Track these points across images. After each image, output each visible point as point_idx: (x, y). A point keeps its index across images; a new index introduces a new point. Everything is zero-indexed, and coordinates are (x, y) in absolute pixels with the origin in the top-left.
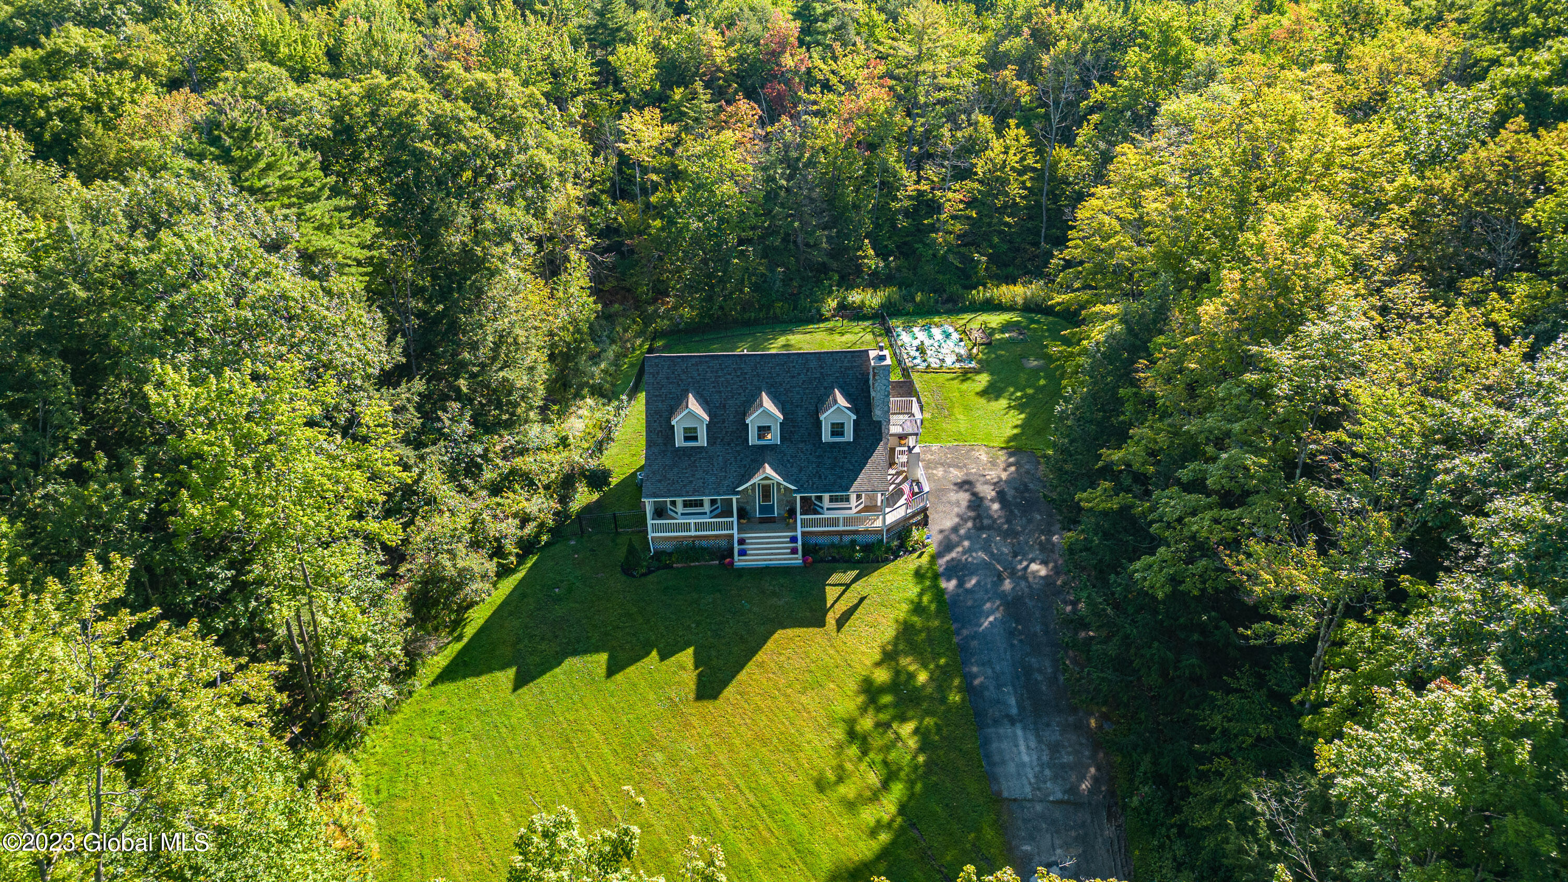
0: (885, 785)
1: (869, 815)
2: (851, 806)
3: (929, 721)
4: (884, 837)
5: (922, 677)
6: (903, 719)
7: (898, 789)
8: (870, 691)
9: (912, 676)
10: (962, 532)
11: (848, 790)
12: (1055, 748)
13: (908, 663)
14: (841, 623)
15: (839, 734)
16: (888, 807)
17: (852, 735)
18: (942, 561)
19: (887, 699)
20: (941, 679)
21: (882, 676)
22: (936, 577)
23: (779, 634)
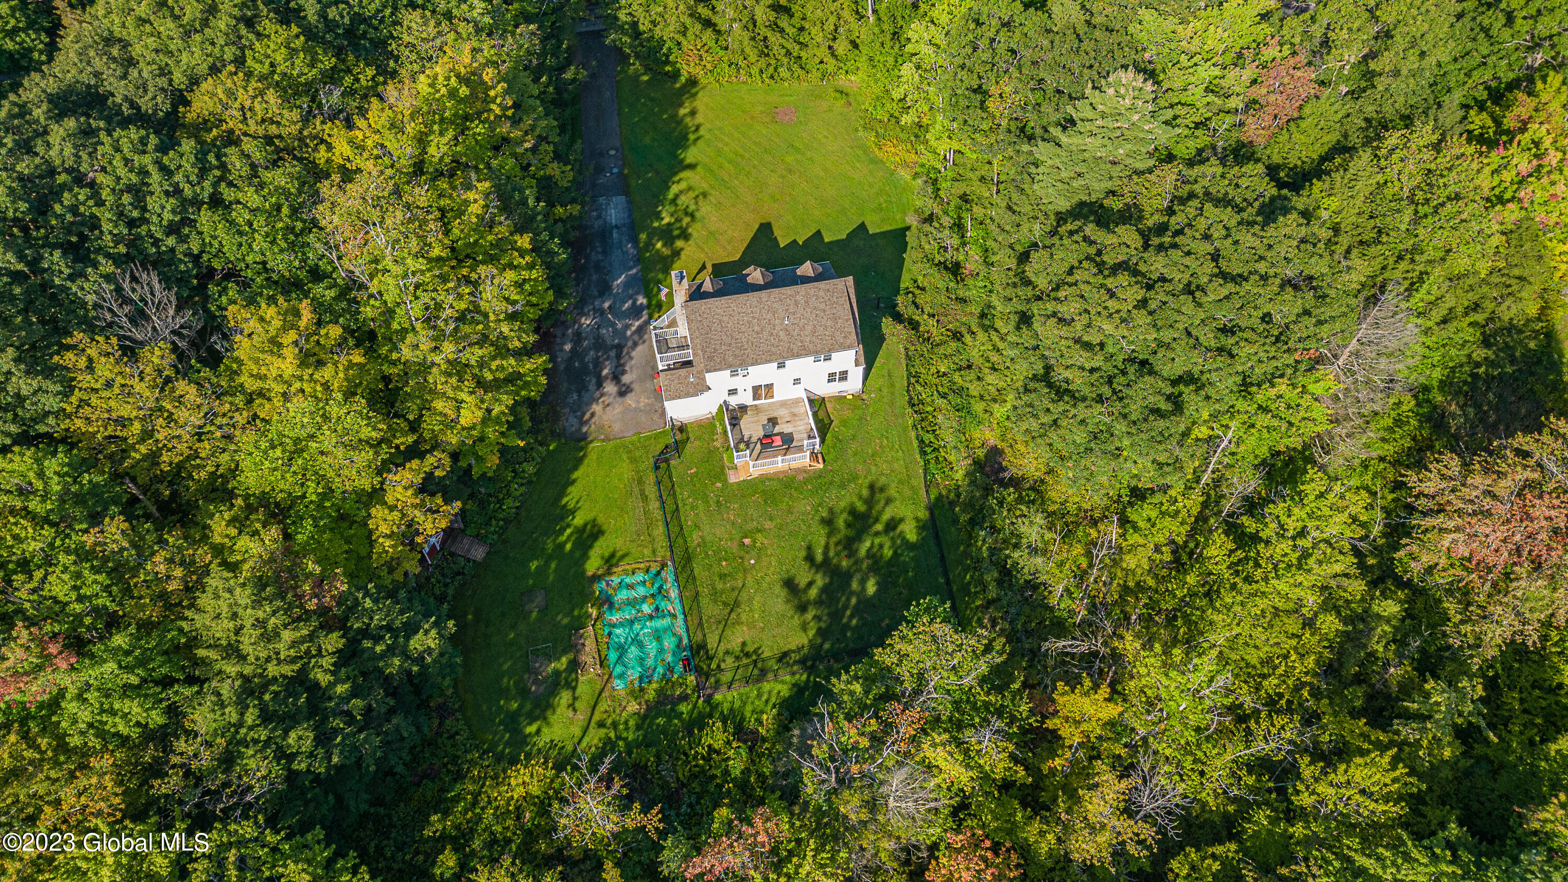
0: (677, 196)
1: (683, 185)
2: (690, 188)
3: (656, 224)
4: (676, 178)
5: (659, 245)
6: (669, 224)
7: (671, 196)
8: (685, 236)
9: (664, 245)
10: (630, 343)
11: (692, 194)
12: (599, 217)
13: (666, 252)
14: (704, 267)
15: (698, 215)
16: (674, 189)
17: (692, 216)
18: (645, 317)
19: (676, 233)
20: (649, 244)
21: (679, 244)
22: (649, 306)
23: (737, 257)
